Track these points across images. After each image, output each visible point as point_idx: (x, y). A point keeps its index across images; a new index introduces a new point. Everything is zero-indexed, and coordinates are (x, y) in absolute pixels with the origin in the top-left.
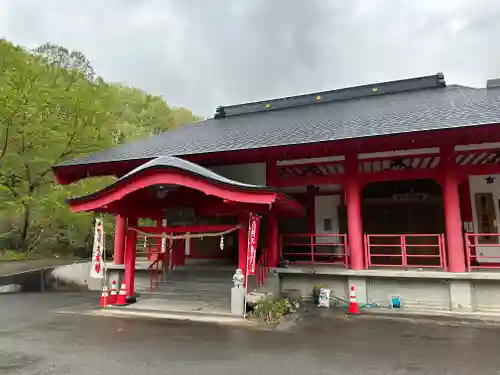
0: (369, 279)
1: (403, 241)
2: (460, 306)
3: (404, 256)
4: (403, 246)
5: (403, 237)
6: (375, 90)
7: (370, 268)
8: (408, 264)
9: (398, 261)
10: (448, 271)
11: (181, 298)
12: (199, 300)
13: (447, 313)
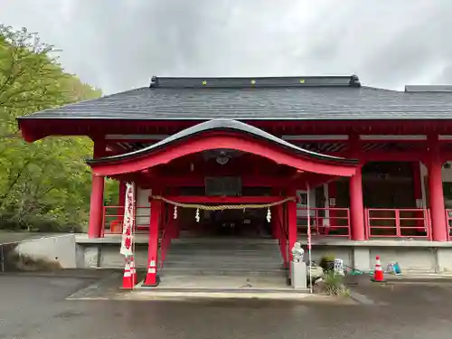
0: (372, 249)
1: (397, 214)
2: (445, 270)
3: (398, 228)
4: (398, 219)
5: (397, 211)
6: (302, 82)
7: (370, 238)
8: (402, 234)
9: (393, 232)
10: (433, 240)
11: (202, 274)
12: (224, 275)
13: (432, 275)
